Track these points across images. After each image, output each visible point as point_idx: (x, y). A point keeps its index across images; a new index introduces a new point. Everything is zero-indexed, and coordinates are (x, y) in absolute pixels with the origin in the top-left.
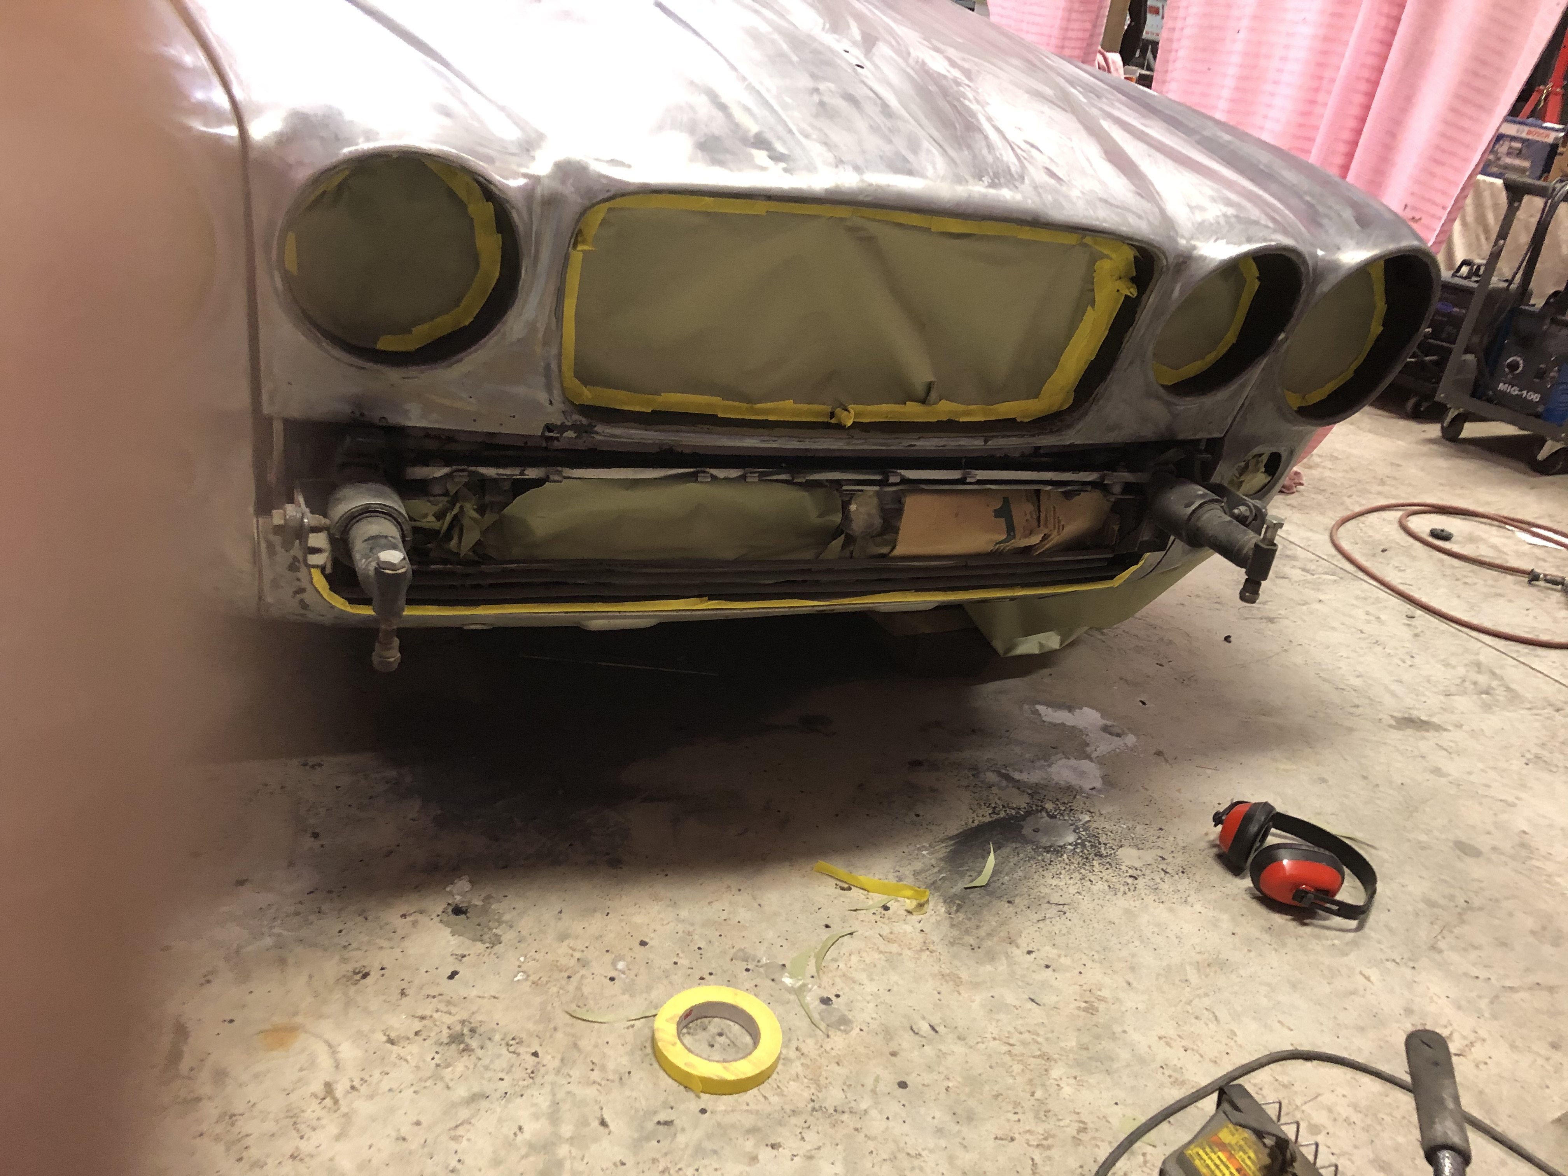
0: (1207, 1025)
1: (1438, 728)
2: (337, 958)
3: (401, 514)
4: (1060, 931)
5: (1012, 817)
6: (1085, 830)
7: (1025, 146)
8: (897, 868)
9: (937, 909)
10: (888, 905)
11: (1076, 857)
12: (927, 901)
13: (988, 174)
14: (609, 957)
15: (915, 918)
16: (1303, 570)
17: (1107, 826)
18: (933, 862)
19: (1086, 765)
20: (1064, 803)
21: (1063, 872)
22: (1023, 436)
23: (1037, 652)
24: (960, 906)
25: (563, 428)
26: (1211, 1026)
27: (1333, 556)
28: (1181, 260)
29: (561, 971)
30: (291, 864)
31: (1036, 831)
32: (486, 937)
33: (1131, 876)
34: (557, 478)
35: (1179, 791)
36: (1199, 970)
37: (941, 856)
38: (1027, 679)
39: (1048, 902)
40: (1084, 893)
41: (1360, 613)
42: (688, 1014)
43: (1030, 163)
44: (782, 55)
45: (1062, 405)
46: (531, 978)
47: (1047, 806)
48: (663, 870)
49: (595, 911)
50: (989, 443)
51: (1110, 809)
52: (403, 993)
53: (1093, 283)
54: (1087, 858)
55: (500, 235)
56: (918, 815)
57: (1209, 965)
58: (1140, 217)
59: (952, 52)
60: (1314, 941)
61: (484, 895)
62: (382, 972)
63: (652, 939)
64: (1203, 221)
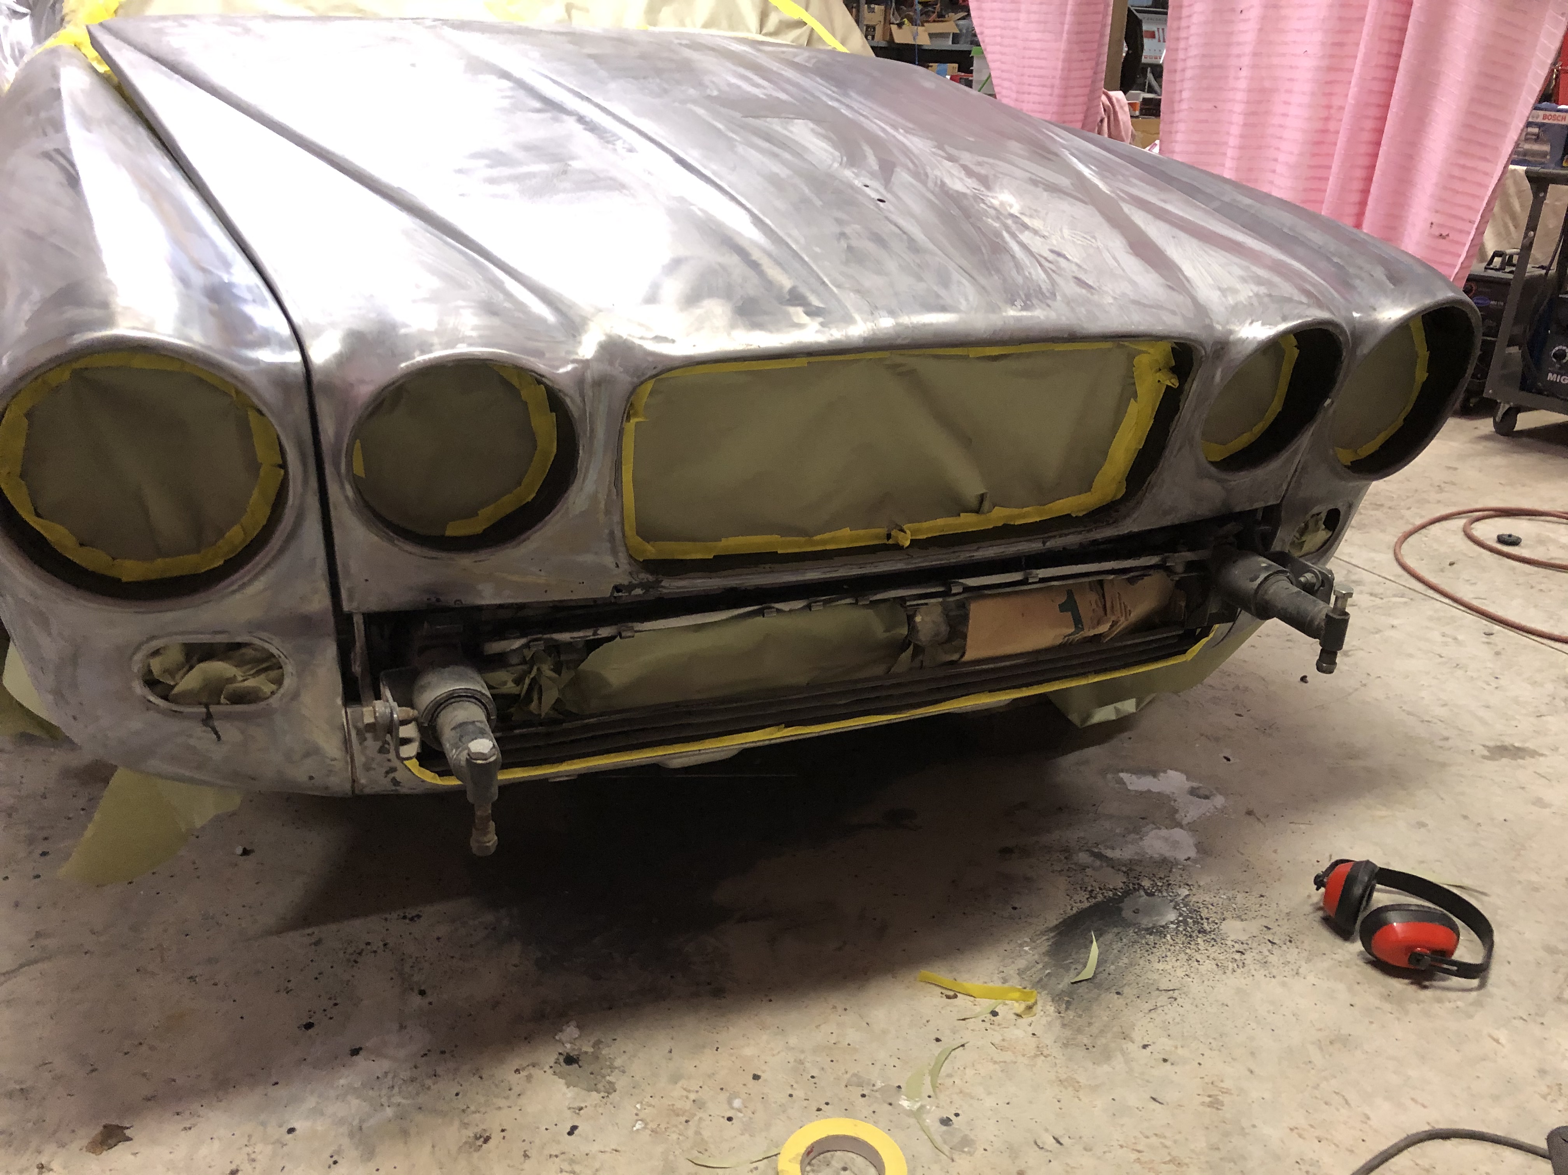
0: (1338, 1110)
1: (1534, 754)
2: (456, 1123)
3: (483, 694)
4: (1174, 1019)
5: (1110, 900)
6: (1185, 906)
7: (1051, 257)
8: (1001, 969)
9: (1046, 1009)
10: (996, 1010)
11: (1180, 936)
12: (1036, 1003)
13: (1019, 295)
14: (723, 1096)
15: (1026, 1020)
16: (1371, 594)
17: (1207, 899)
18: (1036, 957)
19: (1178, 834)
20: (1160, 878)
21: (1169, 954)
22: (1080, 533)
23: (1113, 717)
24: (1068, 1003)
25: (631, 587)
26: (1342, 1111)
27: (1400, 576)
28: (1219, 346)
29: (678, 1115)
30: (402, 1027)
31: (1136, 912)
32: (600, 1086)
33: (1238, 952)
34: (629, 634)
35: (1275, 851)
36: (1321, 1049)
37: (1044, 951)
38: (1106, 745)
39: (1158, 989)
40: (1192, 975)
41: (1436, 636)
42: (809, 1152)
43: (1059, 275)
44: (805, 201)
45: (1114, 497)
46: (649, 1127)
47: (1143, 884)
48: (766, 996)
49: (704, 1047)
50: (1048, 544)
51: (1208, 880)
52: (526, 1156)
53: (1133, 378)
54: (1191, 936)
55: (554, 414)
56: (1015, 908)
57: (1331, 1043)
58: (1173, 313)
59: (967, 158)
60: (1437, 1006)
61: (593, 1040)
62: (503, 1134)
63: (764, 1072)
64: (1236, 304)
